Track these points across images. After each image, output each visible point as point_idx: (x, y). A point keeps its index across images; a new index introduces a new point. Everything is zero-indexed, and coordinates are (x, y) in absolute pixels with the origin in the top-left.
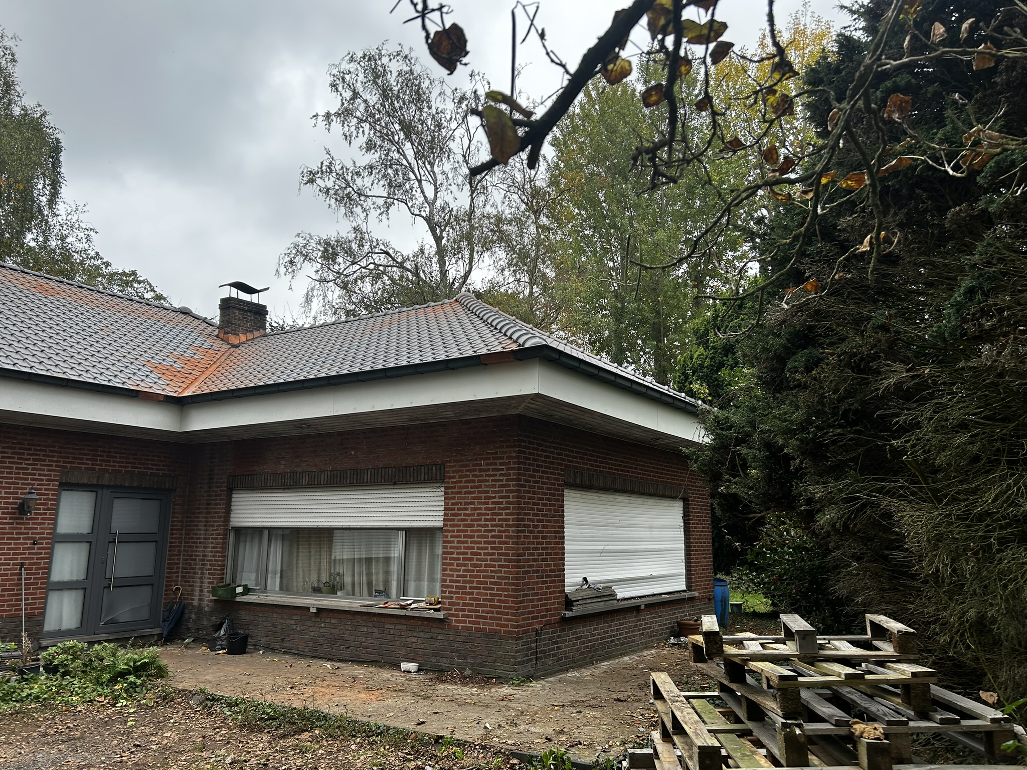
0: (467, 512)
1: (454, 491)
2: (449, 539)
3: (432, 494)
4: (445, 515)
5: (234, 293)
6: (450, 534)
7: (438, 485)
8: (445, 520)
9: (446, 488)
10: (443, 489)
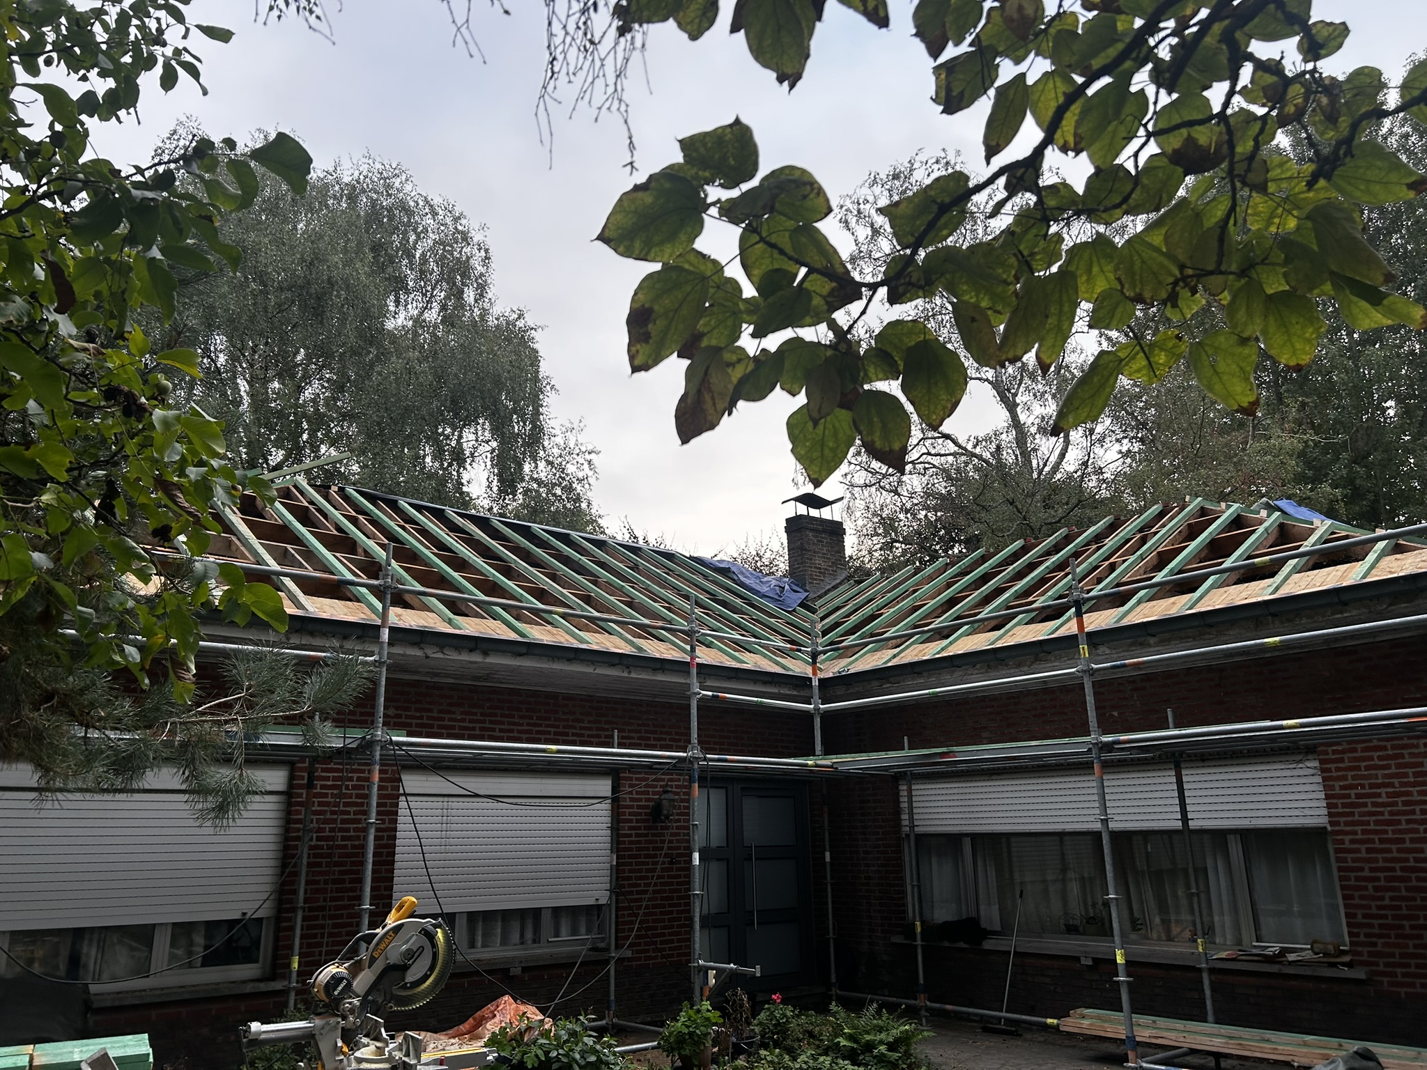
0: (1380, 800)
1: (1341, 765)
2: (1347, 845)
3: (1288, 773)
4: (1329, 806)
5: (802, 509)
6: (1347, 838)
7: (1300, 757)
8: (1330, 815)
9: (1321, 762)
10: (1316, 764)
